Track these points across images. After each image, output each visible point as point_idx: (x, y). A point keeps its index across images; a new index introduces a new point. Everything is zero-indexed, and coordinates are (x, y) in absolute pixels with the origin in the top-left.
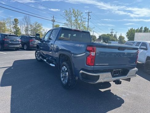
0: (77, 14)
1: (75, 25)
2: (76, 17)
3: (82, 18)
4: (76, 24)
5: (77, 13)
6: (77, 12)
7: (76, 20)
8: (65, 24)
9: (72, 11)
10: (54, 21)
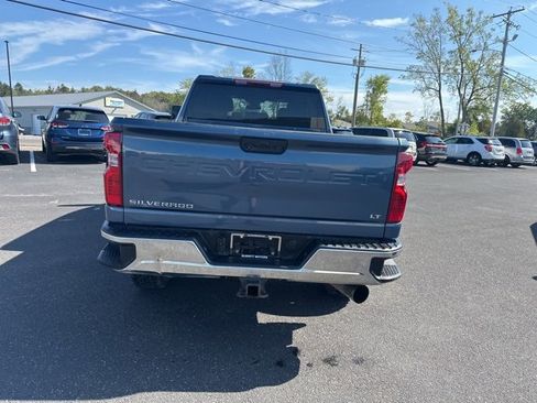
0: (465, 26)
1: (456, 71)
2: (463, 40)
3: (489, 42)
4: (459, 67)
5: (468, 23)
6: (465, 19)
7: (460, 49)
8: (409, 70)
9: (445, 16)
10: (360, 64)
